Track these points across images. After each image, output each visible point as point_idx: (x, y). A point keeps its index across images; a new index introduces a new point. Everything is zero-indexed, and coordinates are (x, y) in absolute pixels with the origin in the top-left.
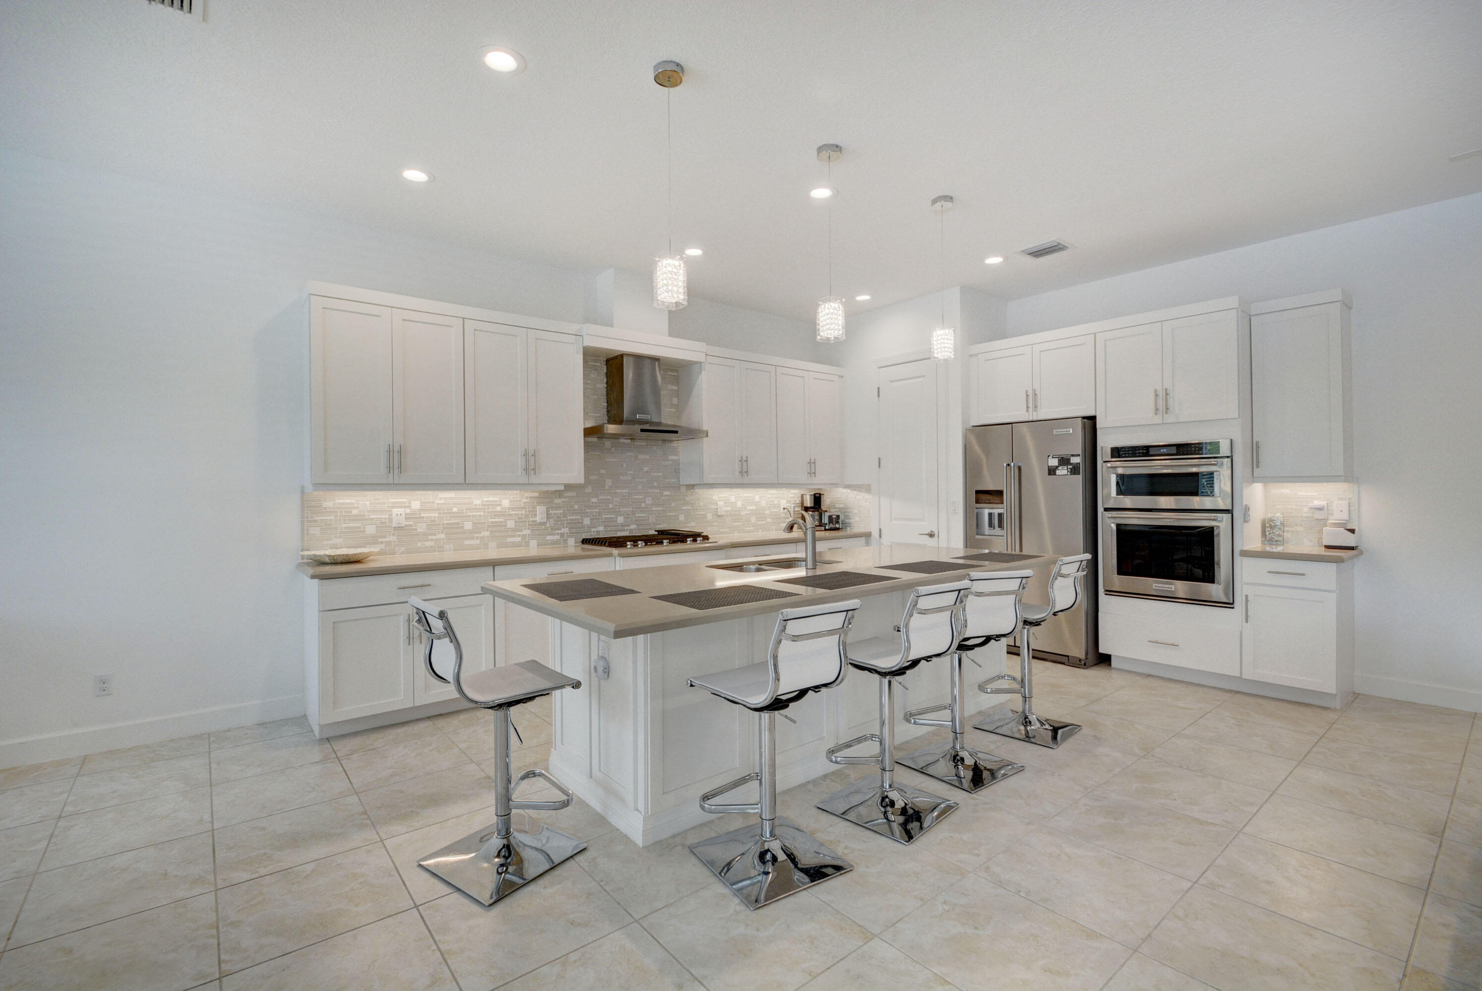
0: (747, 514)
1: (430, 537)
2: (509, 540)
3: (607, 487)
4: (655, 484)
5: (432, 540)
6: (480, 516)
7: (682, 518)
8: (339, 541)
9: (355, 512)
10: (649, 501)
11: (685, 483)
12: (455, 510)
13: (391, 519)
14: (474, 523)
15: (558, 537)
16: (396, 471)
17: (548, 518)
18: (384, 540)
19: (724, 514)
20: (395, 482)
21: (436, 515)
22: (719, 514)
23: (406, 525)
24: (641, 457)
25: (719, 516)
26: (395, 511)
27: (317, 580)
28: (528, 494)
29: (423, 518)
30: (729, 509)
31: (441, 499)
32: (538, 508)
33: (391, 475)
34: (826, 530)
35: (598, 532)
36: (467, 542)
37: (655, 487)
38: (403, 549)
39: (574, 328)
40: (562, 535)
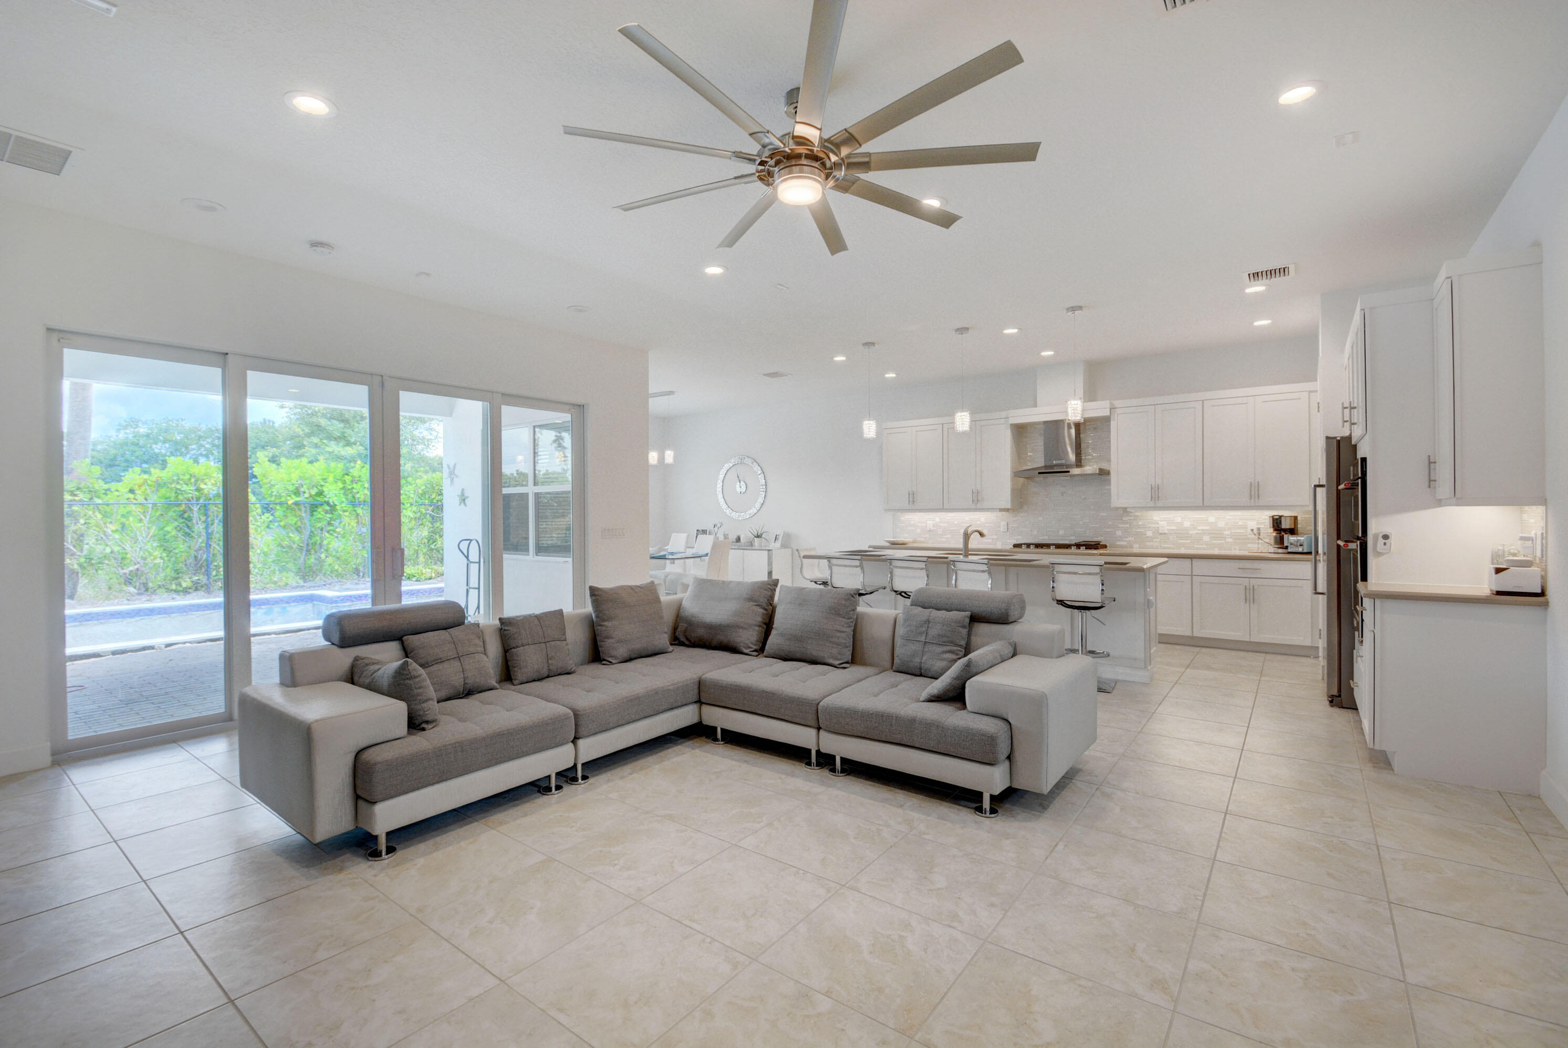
0: (1198, 533)
11: (1115, 508)
20: (914, 509)
22: (1160, 532)
23: (934, 530)
33: (913, 505)
39: (1002, 415)
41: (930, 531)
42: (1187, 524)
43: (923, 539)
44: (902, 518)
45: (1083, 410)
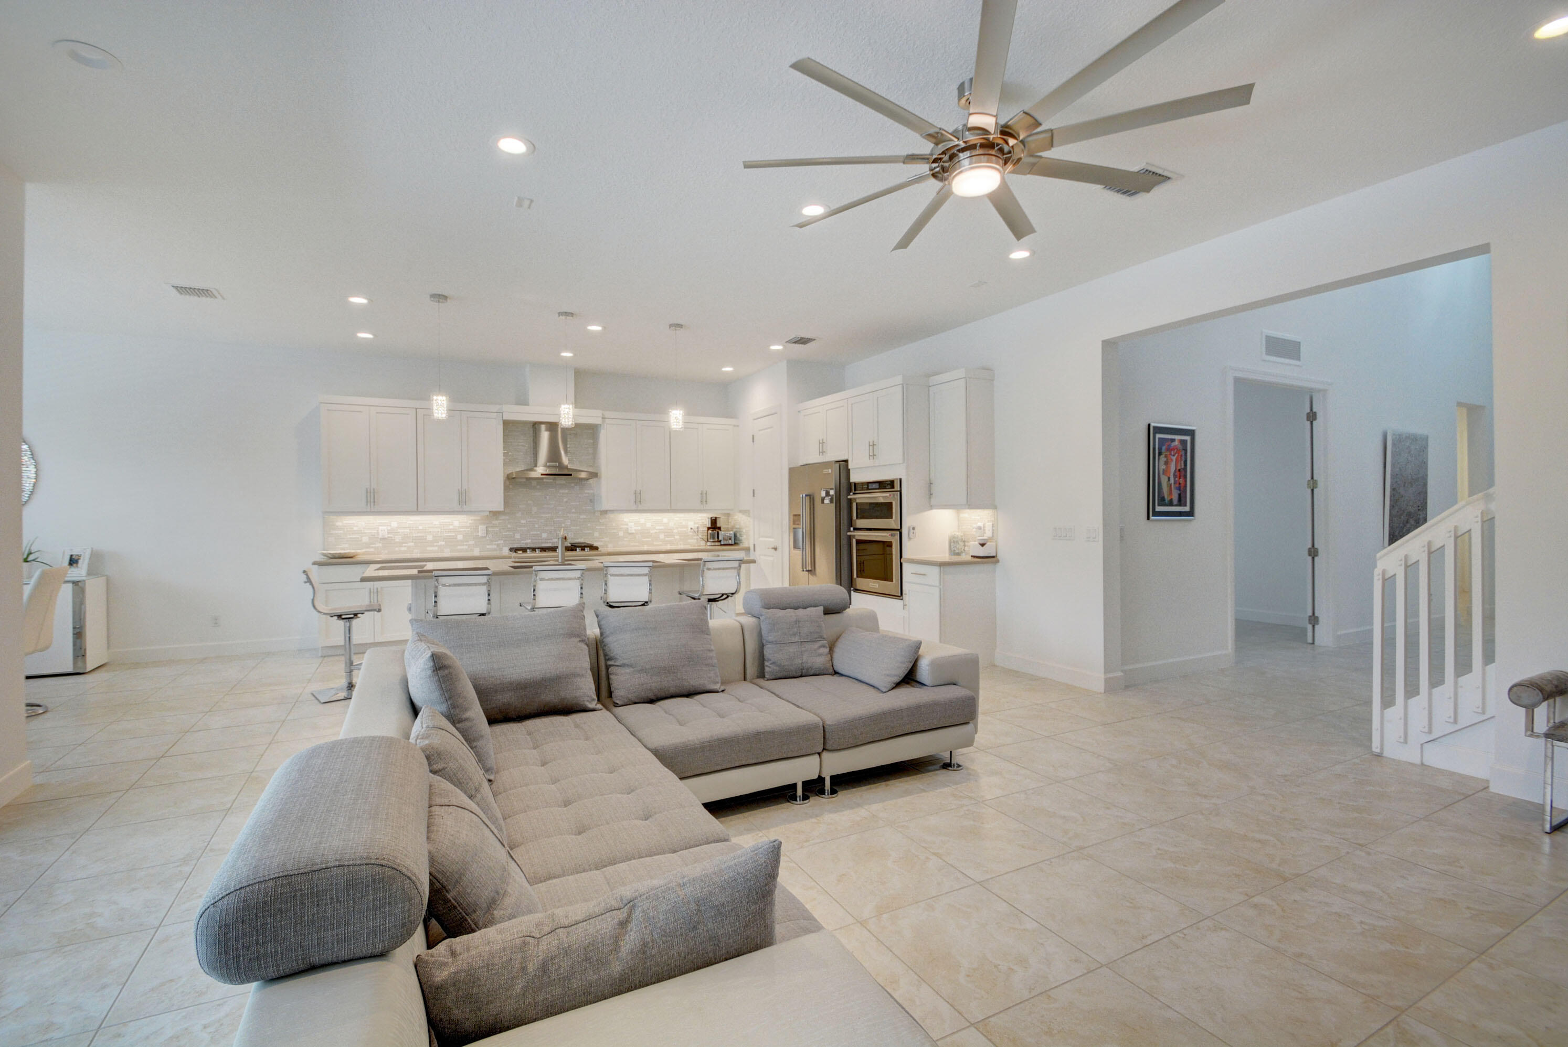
0: (656, 533)
1: (404, 545)
2: (459, 547)
3: (533, 513)
4: (574, 510)
5: (405, 546)
6: (438, 532)
7: (596, 534)
8: (347, 546)
9: (355, 529)
10: (568, 523)
11: (599, 510)
12: (421, 528)
13: (378, 533)
14: (433, 537)
15: (495, 547)
16: (372, 504)
17: (487, 534)
18: (374, 546)
19: (634, 532)
20: (372, 510)
21: (408, 531)
22: (629, 532)
23: (389, 537)
24: (561, 491)
25: (630, 534)
26: (381, 528)
27: (316, 566)
28: (473, 518)
29: (399, 532)
30: (639, 528)
31: (411, 521)
32: (480, 526)
33: (369, 505)
34: (721, 545)
35: (526, 544)
36: (428, 548)
37: (573, 513)
38: (386, 551)
39: (495, 408)
40: (498, 545)
41: (383, 539)
42: (648, 525)
43: (372, 550)
44: (339, 524)
45: (574, 416)
